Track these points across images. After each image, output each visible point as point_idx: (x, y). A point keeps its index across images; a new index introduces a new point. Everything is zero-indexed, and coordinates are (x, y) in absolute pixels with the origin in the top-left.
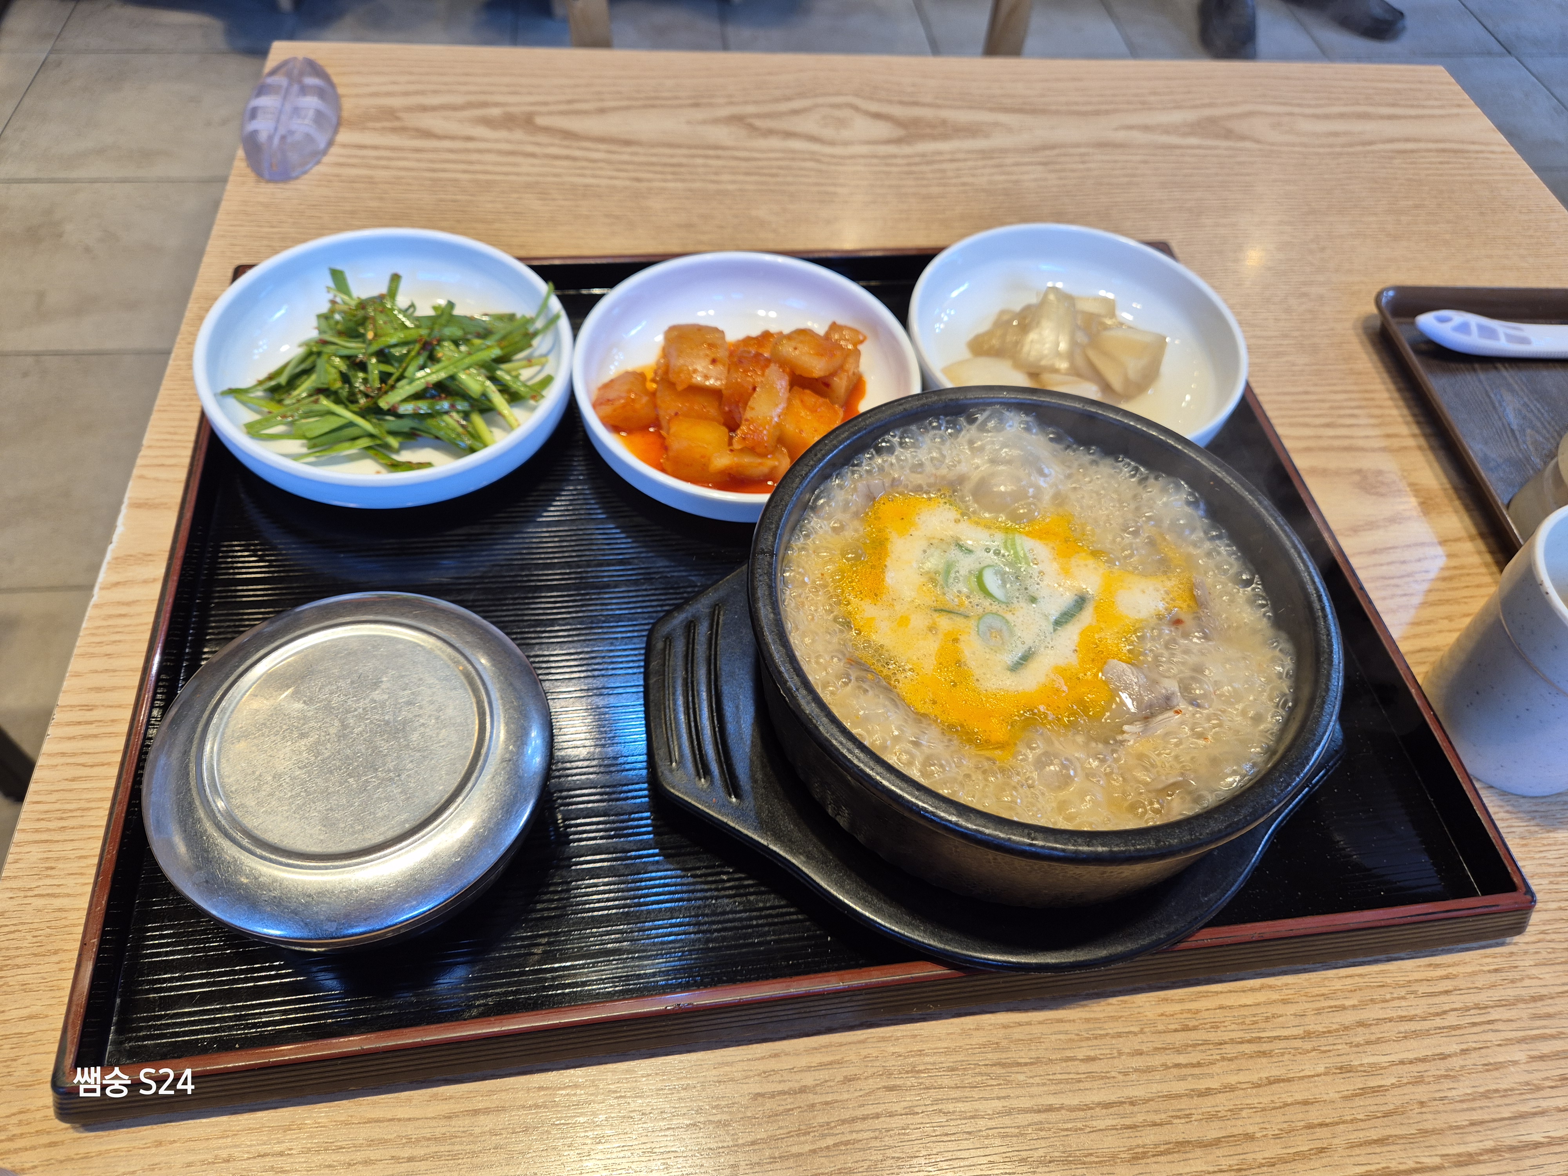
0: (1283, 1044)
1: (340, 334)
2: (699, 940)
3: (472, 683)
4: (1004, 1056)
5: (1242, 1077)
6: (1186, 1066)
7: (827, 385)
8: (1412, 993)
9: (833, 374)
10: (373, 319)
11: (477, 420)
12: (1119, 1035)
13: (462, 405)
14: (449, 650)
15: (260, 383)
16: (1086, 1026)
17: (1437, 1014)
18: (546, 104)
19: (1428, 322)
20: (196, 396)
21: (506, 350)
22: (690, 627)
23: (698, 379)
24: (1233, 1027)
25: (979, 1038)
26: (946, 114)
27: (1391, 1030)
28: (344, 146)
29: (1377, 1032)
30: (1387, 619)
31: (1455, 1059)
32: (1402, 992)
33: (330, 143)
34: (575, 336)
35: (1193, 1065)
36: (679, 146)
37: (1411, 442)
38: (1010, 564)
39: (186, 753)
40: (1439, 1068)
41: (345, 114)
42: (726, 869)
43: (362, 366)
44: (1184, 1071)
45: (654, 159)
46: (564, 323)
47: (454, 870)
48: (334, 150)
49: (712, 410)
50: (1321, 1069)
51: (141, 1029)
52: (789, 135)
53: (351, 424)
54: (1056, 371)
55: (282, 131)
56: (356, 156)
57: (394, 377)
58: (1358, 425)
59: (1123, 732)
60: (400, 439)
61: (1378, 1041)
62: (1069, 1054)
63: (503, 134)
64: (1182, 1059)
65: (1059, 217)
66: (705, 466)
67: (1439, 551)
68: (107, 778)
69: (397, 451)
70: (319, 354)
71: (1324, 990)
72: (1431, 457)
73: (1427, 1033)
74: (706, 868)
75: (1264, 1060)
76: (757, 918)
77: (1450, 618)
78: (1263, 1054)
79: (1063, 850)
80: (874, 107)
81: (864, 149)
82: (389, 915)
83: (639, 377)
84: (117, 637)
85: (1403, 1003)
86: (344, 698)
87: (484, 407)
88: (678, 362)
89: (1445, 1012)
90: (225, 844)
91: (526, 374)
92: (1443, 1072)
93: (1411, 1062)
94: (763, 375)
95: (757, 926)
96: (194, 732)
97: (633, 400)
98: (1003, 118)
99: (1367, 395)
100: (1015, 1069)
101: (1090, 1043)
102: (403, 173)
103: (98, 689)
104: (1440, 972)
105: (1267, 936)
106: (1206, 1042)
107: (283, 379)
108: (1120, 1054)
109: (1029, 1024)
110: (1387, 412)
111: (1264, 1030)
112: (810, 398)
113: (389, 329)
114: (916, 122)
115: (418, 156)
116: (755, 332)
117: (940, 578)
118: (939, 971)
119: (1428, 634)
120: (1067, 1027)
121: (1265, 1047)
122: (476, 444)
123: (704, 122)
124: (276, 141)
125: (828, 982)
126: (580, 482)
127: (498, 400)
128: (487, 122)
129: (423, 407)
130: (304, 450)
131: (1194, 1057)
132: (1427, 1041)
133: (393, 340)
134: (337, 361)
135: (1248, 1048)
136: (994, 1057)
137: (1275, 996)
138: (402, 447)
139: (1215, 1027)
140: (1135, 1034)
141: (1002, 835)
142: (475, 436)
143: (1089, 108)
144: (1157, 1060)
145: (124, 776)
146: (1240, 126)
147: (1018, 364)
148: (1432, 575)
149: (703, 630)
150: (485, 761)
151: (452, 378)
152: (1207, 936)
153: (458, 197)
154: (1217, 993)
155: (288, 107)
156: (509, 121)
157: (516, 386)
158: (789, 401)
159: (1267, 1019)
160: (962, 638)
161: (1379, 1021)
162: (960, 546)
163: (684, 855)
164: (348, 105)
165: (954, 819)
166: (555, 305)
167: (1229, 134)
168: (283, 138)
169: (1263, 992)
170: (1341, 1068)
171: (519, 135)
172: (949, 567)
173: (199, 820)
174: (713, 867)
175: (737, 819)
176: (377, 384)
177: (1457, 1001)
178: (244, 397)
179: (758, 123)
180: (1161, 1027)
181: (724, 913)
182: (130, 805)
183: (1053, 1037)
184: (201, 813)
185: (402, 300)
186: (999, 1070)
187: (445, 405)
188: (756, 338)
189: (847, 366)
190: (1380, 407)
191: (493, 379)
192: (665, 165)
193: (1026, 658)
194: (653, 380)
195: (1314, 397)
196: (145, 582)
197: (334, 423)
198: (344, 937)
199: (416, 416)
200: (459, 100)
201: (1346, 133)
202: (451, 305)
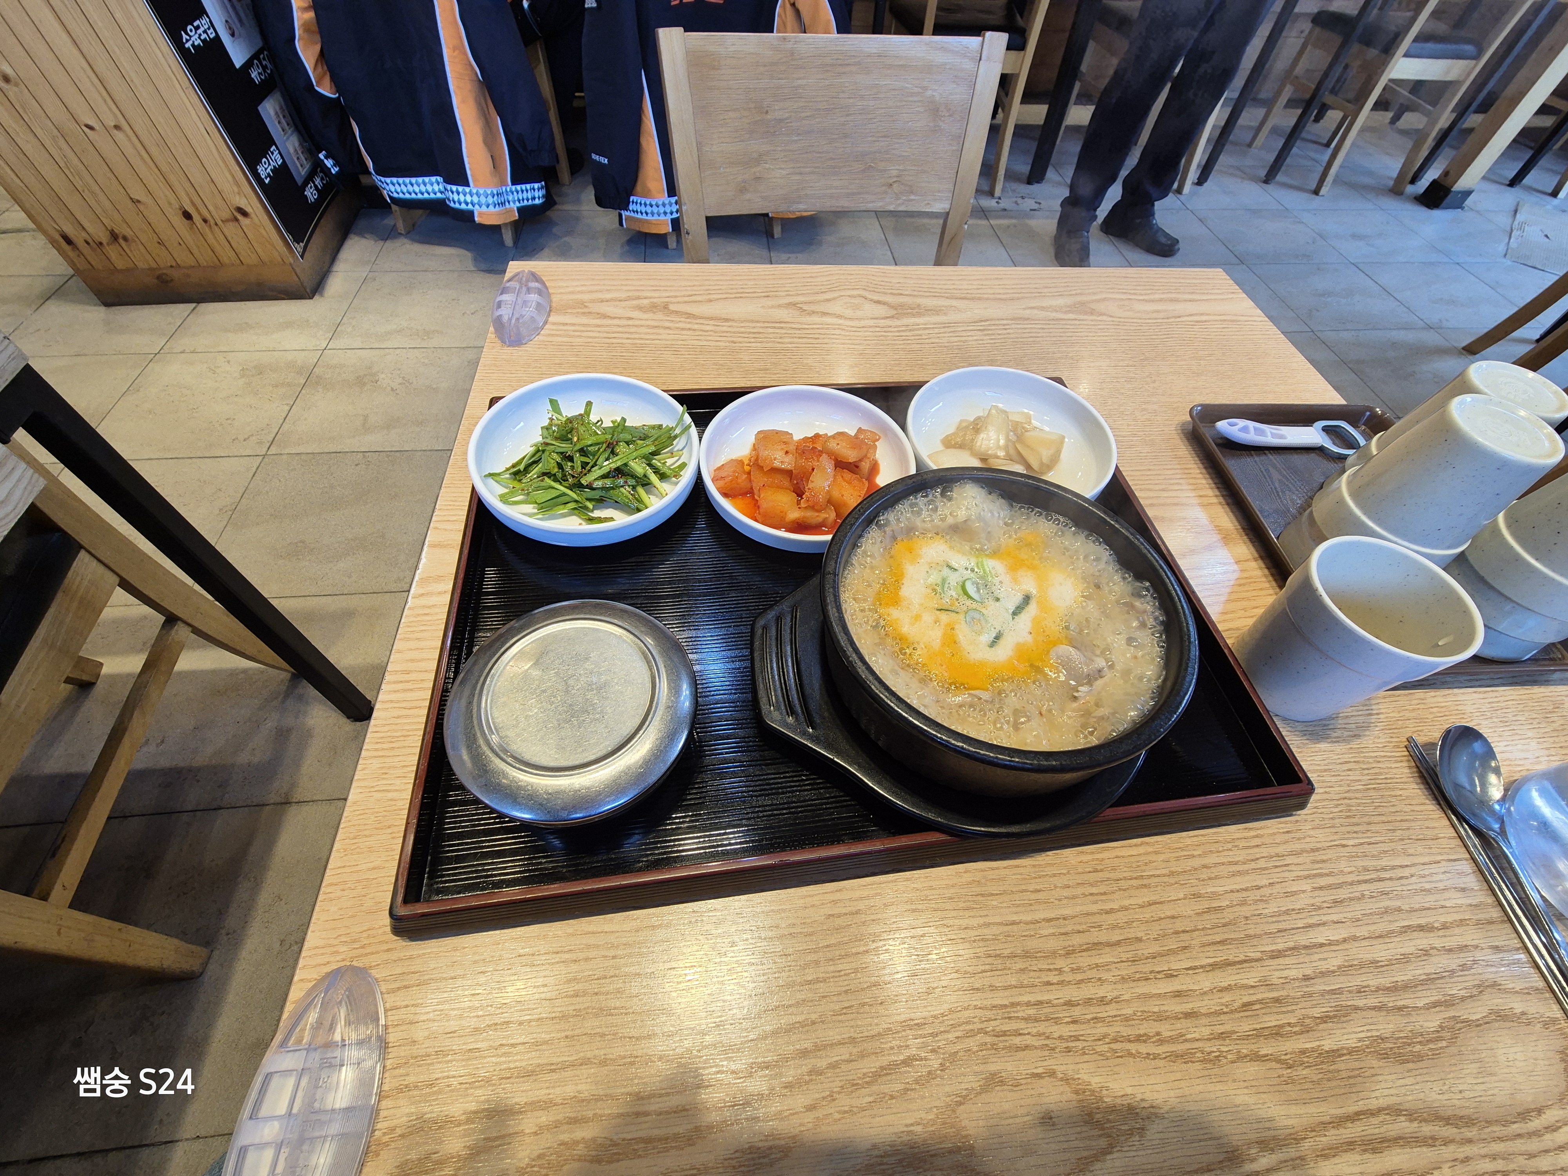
0: (1157, 880)
1: (556, 439)
2: (789, 818)
3: (646, 658)
4: (983, 889)
5: (1132, 901)
6: (1097, 894)
7: (857, 467)
8: (1236, 846)
9: (861, 460)
10: (577, 429)
11: (640, 490)
12: (1054, 875)
13: (632, 482)
14: (631, 636)
15: (508, 469)
16: (1033, 870)
17: (1253, 860)
18: (676, 297)
19: (1223, 426)
20: (469, 477)
21: (658, 447)
22: (779, 619)
23: (777, 464)
24: (1125, 869)
25: (968, 878)
26: (919, 301)
27: (1224, 870)
28: (554, 324)
29: (1215, 872)
30: (1209, 609)
31: (1265, 889)
32: (1229, 846)
33: (546, 322)
34: (700, 439)
35: (1101, 894)
36: (758, 322)
37: (1215, 500)
38: (981, 578)
39: (470, 703)
40: (1257, 895)
41: (554, 305)
42: (805, 773)
43: (571, 459)
44: (1096, 898)
45: (742, 330)
46: (693, 430)
47: (640, 776)
48: (547, 326)
49: (786, 483)
50: (1181, 896)
51: (444, 876)
52: (825, 314)
53: (564, 494)
54: (998, 457)
55: (516, 316)
56: (561, 330)
57: (590, 465)
58: (1182, 490)
59: (1078, 691)
60: (593, 503)
61: (1216, 878)
62: (1024, 887)
63: (649, 315)
64: (1094, 890)
65: (992, 363)
66: (783, 518)
67: (1236, 567)
68: (419, 716)
69: (592, 511)
70: (543, 451)
71: (1181, 845)
72: (1228, 509)
73: (1247, 872)
74: (793, 772)
75: (1146, 890)
76: (826, 804)
77: (1245, 610)
78: (1145, 886)
79: (1031, 764)
80: (876, 297)
81: (871, 323)
82: (600, 806)
83: (740, 462)
84: (423, 628)
85: (1231, 853)
86: (567, 667)
87: (645, 483)
88: (765, 453)
89: (1257, 859)
90: (497, 761)
91: (669, 462)
92: (1258, 898)
93: (1238, 891)
94: (818, 461)
95: (826, 808)
96: (475, 690)
97: (737, 477)
98: (954, 303)
99: (1186, 471)
100: (991, 898)
101: (1037, 880)
102: (590, 340)
103: (412, 661)
104: (1253, 833)
105: (1147, 813)
106: (1108, 879)
107: (522, 467)
108: (1056, 887)
109: (998, 868)
110: (1199, 481)
111: (1144, 871)
112: (848, 475)
113: (587, 436)
114: (901, 306)
115: (599, 329)
116: (810, 434)
117: (939, 589)
118: (942, 837)
119: (1232, 620)
120: (1022, 870)
121: (1145, 882)
122: (641, 506)
123: (772, 307)
124: (513, 321)
125: (874, 845)
126: (702, 529)
127: (654, 478)
128: (640, 308)
129: (608, 482)
130: (536, 511)
131: (1102, 889)
132: (1247, 878)
133: (589, 443)
134: (555, 456)
135: (1134, 883)
136: (978, 890)
137: (1150, 849)
138: (595, 508)
139: (1114, 869)
140: (1064, 874)
141: (992, 755)
142: (640, 501)
143: (1008, 296)
144: (1079, 891)
145: (431, 716)
146: (1101, 307)
147: (974, 454)
148: (1232, 583)
149: (787, 621)
150: (656, 707)
151: (626, 465)
152: (1110, 813)
153: (624, 354)
154: (1114, 848)
155: (520, 301)
156: (653, 308)
157: (664, 470)
158: (835, 476)
159: (1146, 864)
160: (956, 627)
161: (1216, 865)
162: (949, 567)
163: (778, 764)
164: (555, 299)
165: (960, 744)
166: (688, 419)
167: (1092, 312)
168: (518, 319)
169: (1143, 847)
170: (1194, 895)
171: (660, 316)
172: (944, 580)
173: (480, 746)
174: (798, 771)
175: (812, 741)
176: (580, 469)
177: (1264, 851)
178: (497, 478)
179: (805, 307)
180: (1080, 870)
181: (805, 801)
182: (435, 733)
183: (1013, 877)
184: (481, 742)
185: (593, 418)
186: (980, 898)
187: (621, 481)
188: (811, 438)
189: (869, 455)
190: (1195, 478)
191: (650, 465)
192: (750, 333)
193: (998, 637)
194: (748, 465)
195: (1155, 473)
196: (440, 593)
197: (555, 493)
198: (572, 819)
199: (603, 488)
200: (624, 295)
201: (1165, 311)
202: (624, 420)
